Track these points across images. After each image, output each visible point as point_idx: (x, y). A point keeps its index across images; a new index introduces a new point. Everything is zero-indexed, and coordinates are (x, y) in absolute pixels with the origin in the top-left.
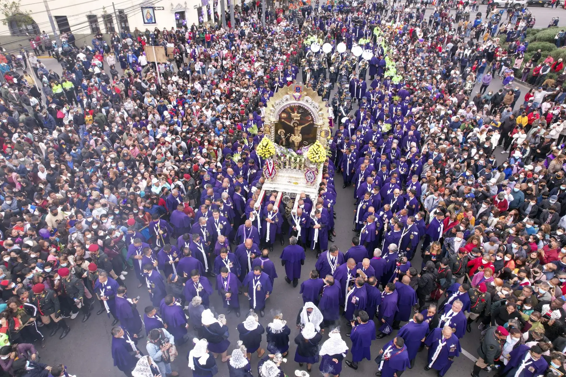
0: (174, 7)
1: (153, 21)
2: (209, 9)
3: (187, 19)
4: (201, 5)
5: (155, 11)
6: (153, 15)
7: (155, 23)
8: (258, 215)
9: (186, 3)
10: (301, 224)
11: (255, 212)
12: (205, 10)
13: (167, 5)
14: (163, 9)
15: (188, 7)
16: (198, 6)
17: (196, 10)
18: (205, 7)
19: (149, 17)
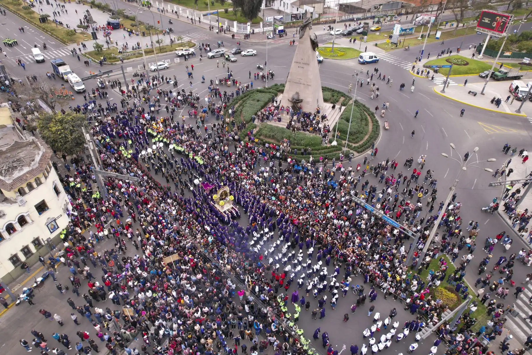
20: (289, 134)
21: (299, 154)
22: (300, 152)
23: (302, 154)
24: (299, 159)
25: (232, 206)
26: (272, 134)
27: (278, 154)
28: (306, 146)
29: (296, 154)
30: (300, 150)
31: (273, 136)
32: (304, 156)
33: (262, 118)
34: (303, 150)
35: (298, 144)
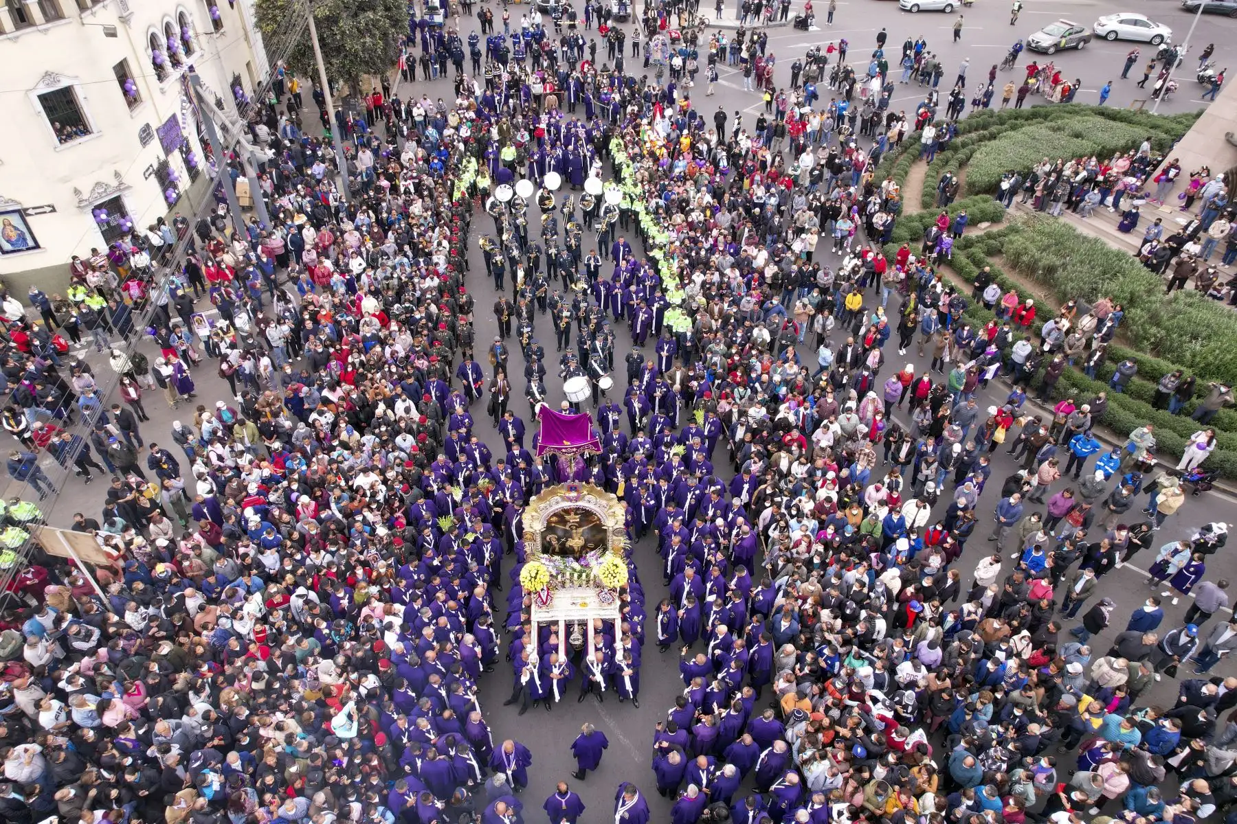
0: (85, 196)
1: (31, 243)
2: (189, 151)
3: (130, 213)
4: (163, 157)
5: (28, 219)
6: (25, 230)
7: (37, 246)
8: (535, 671)
9: (117, 175)
10: (602, 672)
11: (530, 666)
12: (176, 162)
13: (63, 198)
14: (54, 210)
15: (127, 180)
16: (156, 166)
17: (153, 180)
18: (176, 153)
19: (14, 235)
20: (1141, 289)
21: (1138, 395)
22: (1151, 386)
23: (1159, 401)
24: (1124, 416)
25: (613, 612)
26: (1049, 259)
27: (1021, 350)
28: (1205, 372)
29: (1122, 386)
30: (1155, 376)
31: (1051, 270)
32: (1164, 414)
33: (1049, 189)
34: (1168, 384)
35: (1158, 348)
